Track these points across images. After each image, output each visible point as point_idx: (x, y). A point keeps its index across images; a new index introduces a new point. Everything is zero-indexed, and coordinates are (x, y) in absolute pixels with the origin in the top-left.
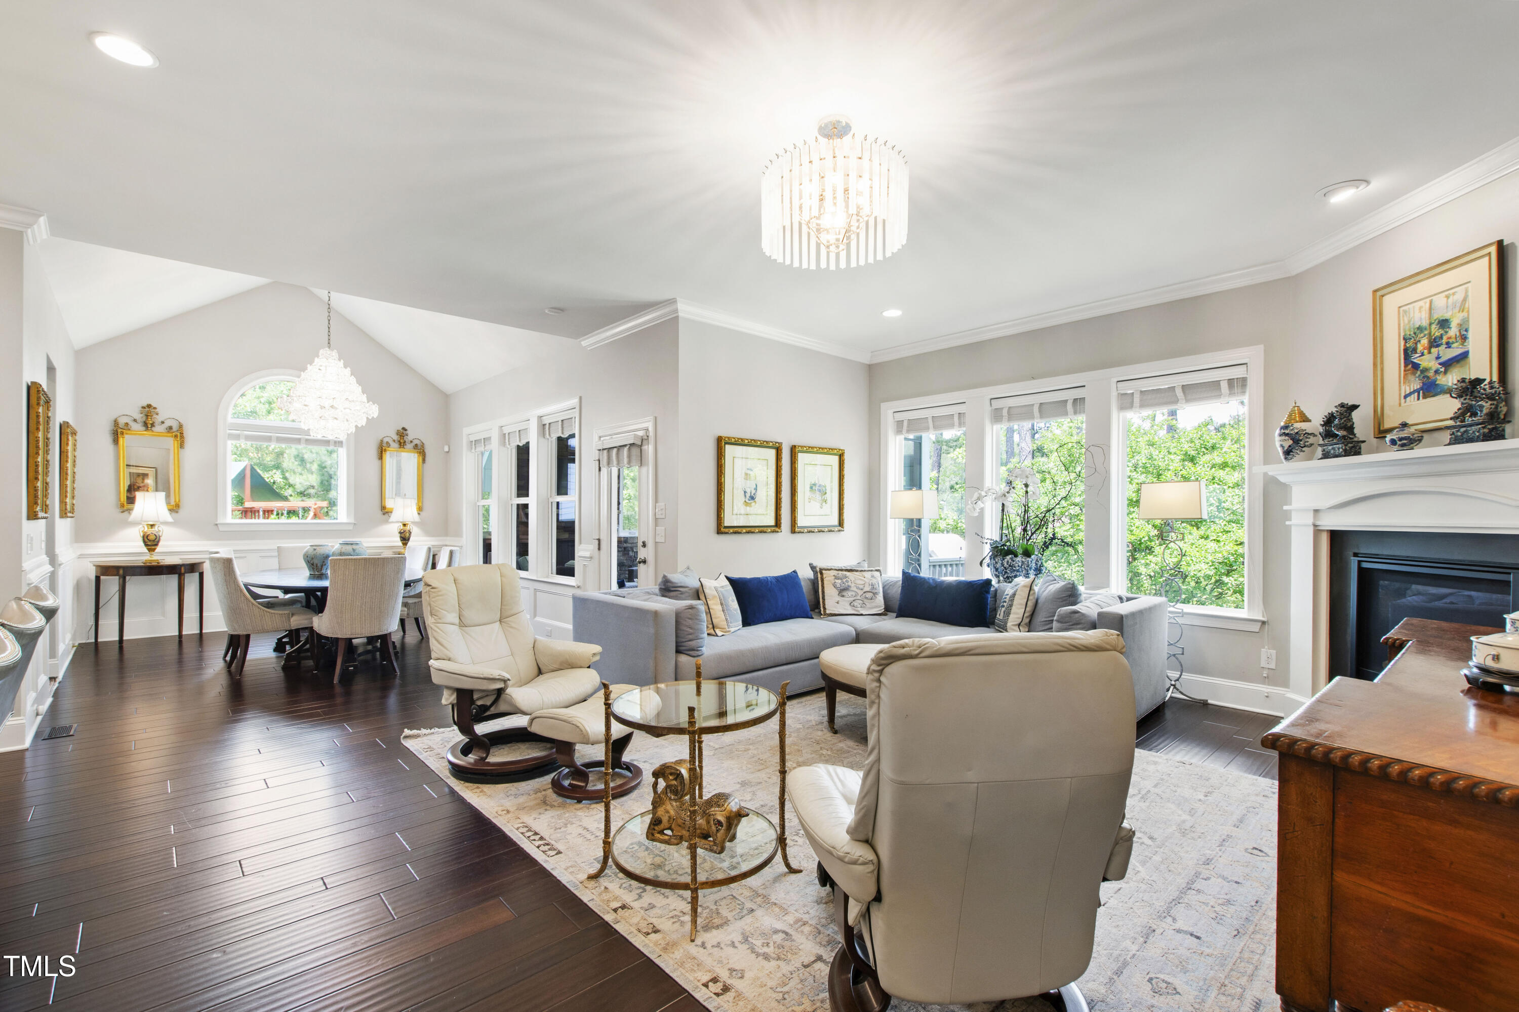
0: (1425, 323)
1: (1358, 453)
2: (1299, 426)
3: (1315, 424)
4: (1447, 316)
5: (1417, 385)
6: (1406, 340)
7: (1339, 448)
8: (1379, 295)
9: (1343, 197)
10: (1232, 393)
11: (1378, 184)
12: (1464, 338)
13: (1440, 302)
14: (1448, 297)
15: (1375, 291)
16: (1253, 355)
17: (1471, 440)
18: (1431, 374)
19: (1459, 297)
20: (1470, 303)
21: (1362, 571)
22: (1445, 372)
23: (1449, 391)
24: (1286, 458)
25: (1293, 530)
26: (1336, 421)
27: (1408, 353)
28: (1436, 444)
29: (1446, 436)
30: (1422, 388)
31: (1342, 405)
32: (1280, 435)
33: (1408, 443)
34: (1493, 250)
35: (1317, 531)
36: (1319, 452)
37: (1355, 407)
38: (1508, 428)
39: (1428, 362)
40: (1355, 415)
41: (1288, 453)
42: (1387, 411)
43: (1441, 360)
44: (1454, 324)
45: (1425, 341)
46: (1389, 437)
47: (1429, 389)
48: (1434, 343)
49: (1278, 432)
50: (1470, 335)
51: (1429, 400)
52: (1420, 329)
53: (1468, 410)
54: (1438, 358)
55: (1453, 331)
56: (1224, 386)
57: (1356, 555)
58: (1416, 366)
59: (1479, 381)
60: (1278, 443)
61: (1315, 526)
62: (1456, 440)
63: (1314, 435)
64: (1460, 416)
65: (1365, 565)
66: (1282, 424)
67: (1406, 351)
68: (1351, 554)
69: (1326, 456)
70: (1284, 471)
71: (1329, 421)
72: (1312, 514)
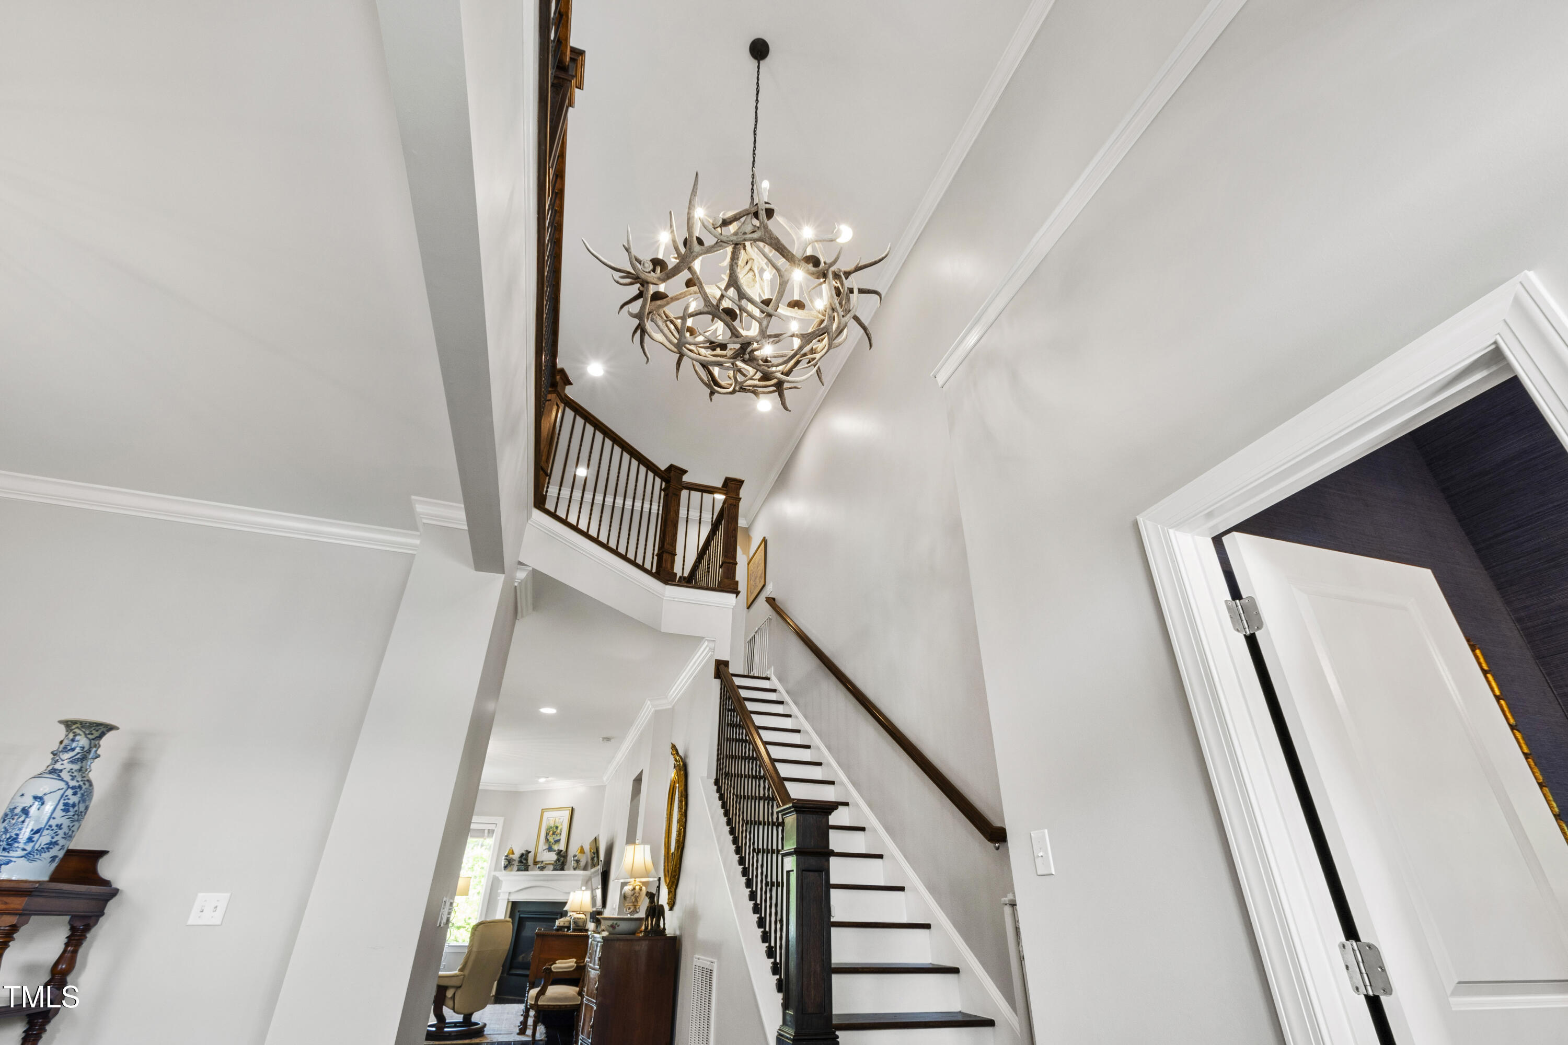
0: (553, 826)
1: (527, 870)
2: (511, 856)
3: (516, 856)
4: (558, 825)
5: (547, 847)
6: (547, 830)
7: (523, 868)
8: (543, 811)
9: (542, 780)
10: (488, 836)
11: (550, 779)
12: (560, 834)
13: (557, 820)
14: (559, 819)
15: (542, 809)
16: (500, 821)
17: (557, 870)
18: (551, 844)
19: (562, 820)
20: (564, 823)
21: (520, 918)
22: (555, 844)
23: (555, 851)
24: (504, 869)
25: (500, 901)
26: (524, 857)
27: (547, 834)
28: (549, 870)
29: (552, 867)
30: (548, 848)
31: (527, 851)
32: (505, 859)
33: (542, 869)
34: (571, 809)
35: (508, 902)
36: (515, 868)
37: (530, 852)
38: (566, 867)
39: (551, 839)
40: (530, 854)
41: (506, 867)
42: (538, 855)
43: (555, 840)
44: (559, 828)
45: (551, 832)
46: (538, 866)
47: (550, 849)
48: (554, 833)
49: (504, 858)
50: (562, 834)
51: (549, 853)
52: (551, 827)
53: (558, 860)
54: (554, 839)
55: (558, 831)
56: (486, 832)
57: (519, 911)
58: (548, 840)
59: (561, 851)
60: (503, 862)
61: (508, 899)
62: (555, 869)
63: (515, 860)
64: (555, 862)
65: (521, 916)
66: (506, 854)
67: (547, 833)
68: (517, 911)
69: (518, 870)
70: (503, 875)
71: (522, 855)
72: (508, 894)
